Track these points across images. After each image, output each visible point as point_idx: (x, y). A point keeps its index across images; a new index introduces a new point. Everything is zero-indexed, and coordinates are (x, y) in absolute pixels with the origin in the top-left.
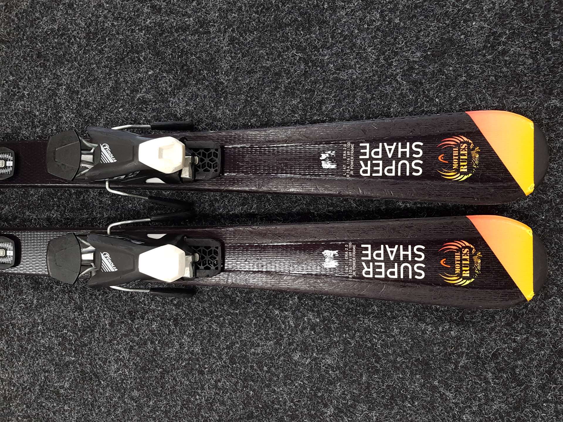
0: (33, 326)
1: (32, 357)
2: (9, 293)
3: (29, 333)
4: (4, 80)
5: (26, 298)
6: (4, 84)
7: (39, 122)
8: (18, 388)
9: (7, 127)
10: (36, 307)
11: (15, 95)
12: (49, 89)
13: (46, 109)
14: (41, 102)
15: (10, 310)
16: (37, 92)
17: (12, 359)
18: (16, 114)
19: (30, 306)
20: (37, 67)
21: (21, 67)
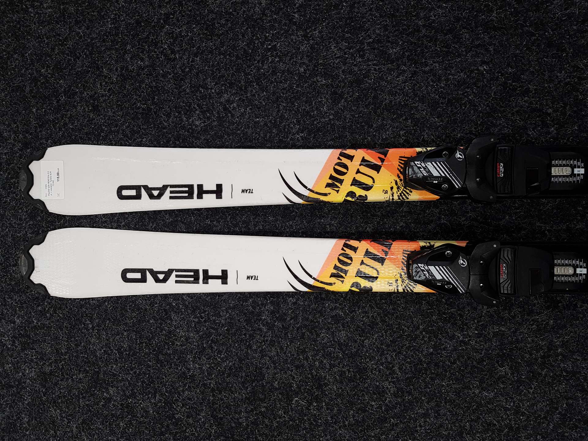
0: (549, 350)
1: (549, 383)
2: (512, 314)
3: (543, 357)
4: (498, 72)
5: (538, 319)
6: (498, 77)
7: (552, 121)
8: (528, 417)
9: (504, 126)
10: (553, 328)
11: (515, 89)
12: (566, 84)
13: (562, 106)
14: (555, 98)
15: (514, 332)
16: (549, 87)
17: (518, 387)
18: (517, 112)
19: (544, 327)
20: (547, 58)
21: (523, 57)
